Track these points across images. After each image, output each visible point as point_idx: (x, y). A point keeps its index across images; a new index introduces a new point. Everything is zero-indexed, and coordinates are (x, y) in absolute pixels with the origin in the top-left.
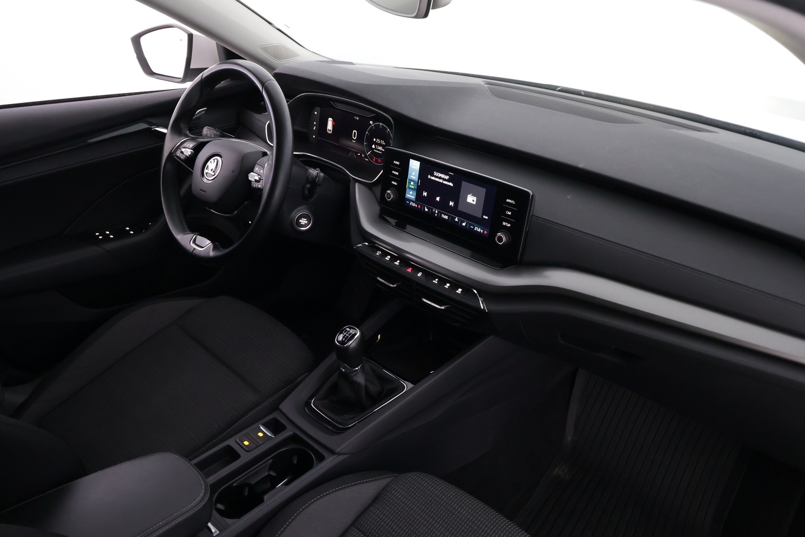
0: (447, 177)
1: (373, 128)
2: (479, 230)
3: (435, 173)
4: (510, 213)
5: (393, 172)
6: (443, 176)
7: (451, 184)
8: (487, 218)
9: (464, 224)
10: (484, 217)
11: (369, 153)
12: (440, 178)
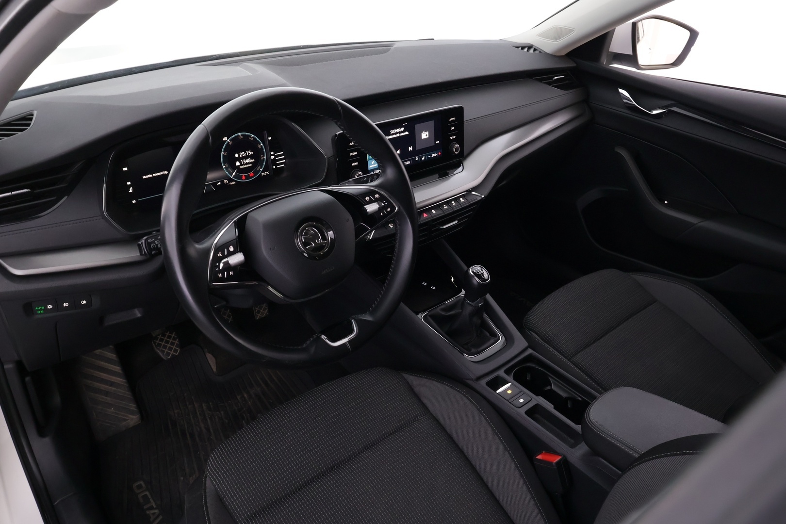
0: (402, 129)
1: (230, 144)
2: (435, 155)
3: (392, 132)
4: (453, 128)
5: (351, 154)
6: (398, 130)
7: (407, 133)
8: (438, 142)
9: (423, 159)
10: (437, 142)
11: (234, 174)
12: (397, 133)
